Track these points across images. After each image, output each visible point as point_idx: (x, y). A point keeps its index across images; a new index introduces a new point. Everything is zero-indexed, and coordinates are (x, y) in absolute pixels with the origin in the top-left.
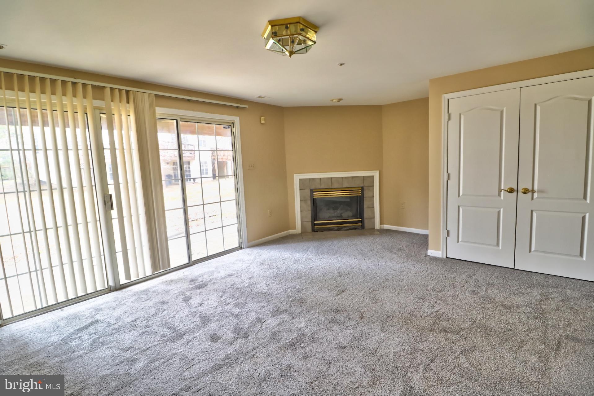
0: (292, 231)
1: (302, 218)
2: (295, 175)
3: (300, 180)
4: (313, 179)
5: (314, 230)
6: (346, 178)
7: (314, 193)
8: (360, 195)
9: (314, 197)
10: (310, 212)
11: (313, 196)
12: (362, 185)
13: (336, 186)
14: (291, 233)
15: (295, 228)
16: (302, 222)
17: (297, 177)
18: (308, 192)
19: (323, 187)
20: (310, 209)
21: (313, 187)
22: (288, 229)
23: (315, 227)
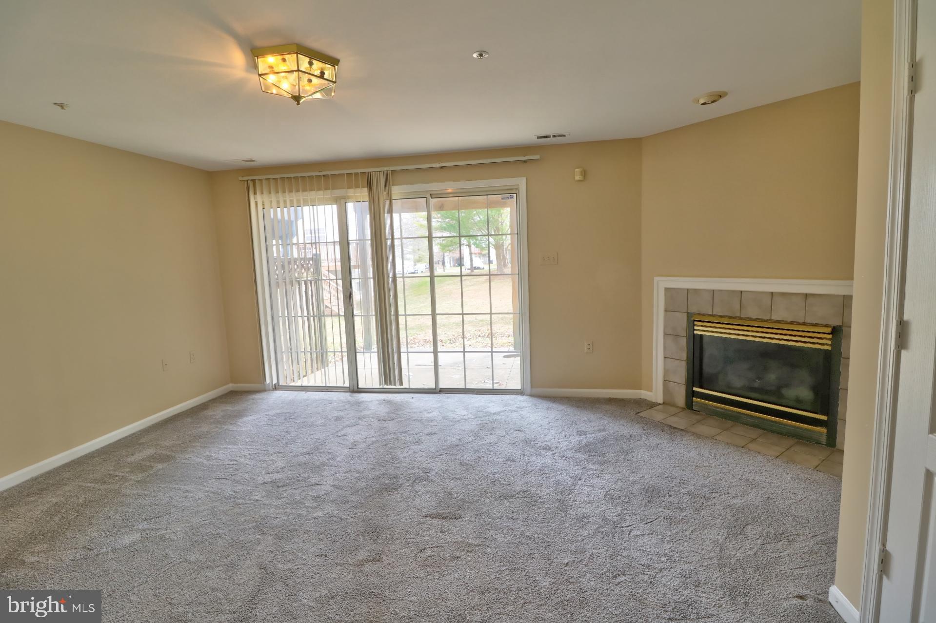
0: (644, 394)
1: (666, 372)
2: (656, 279)
3: (667, 289)
4: (696, 291)
5: (689, 405)
6: (783, 294)
7: (696, 323)
8: (829, 348)
9: (696, 332)
10: (684, 364)
11: (694, 330)
12: (837, 322)
13: (752, 312)
14: (642, 397)
15: (650, 389)
16: (665, 381)
17: (662, 283)
18: (682, 319)
19: (718, 311)
20: (684, 356)
21: (693, 309)
22: (638, 386)
23: (694, 399)
